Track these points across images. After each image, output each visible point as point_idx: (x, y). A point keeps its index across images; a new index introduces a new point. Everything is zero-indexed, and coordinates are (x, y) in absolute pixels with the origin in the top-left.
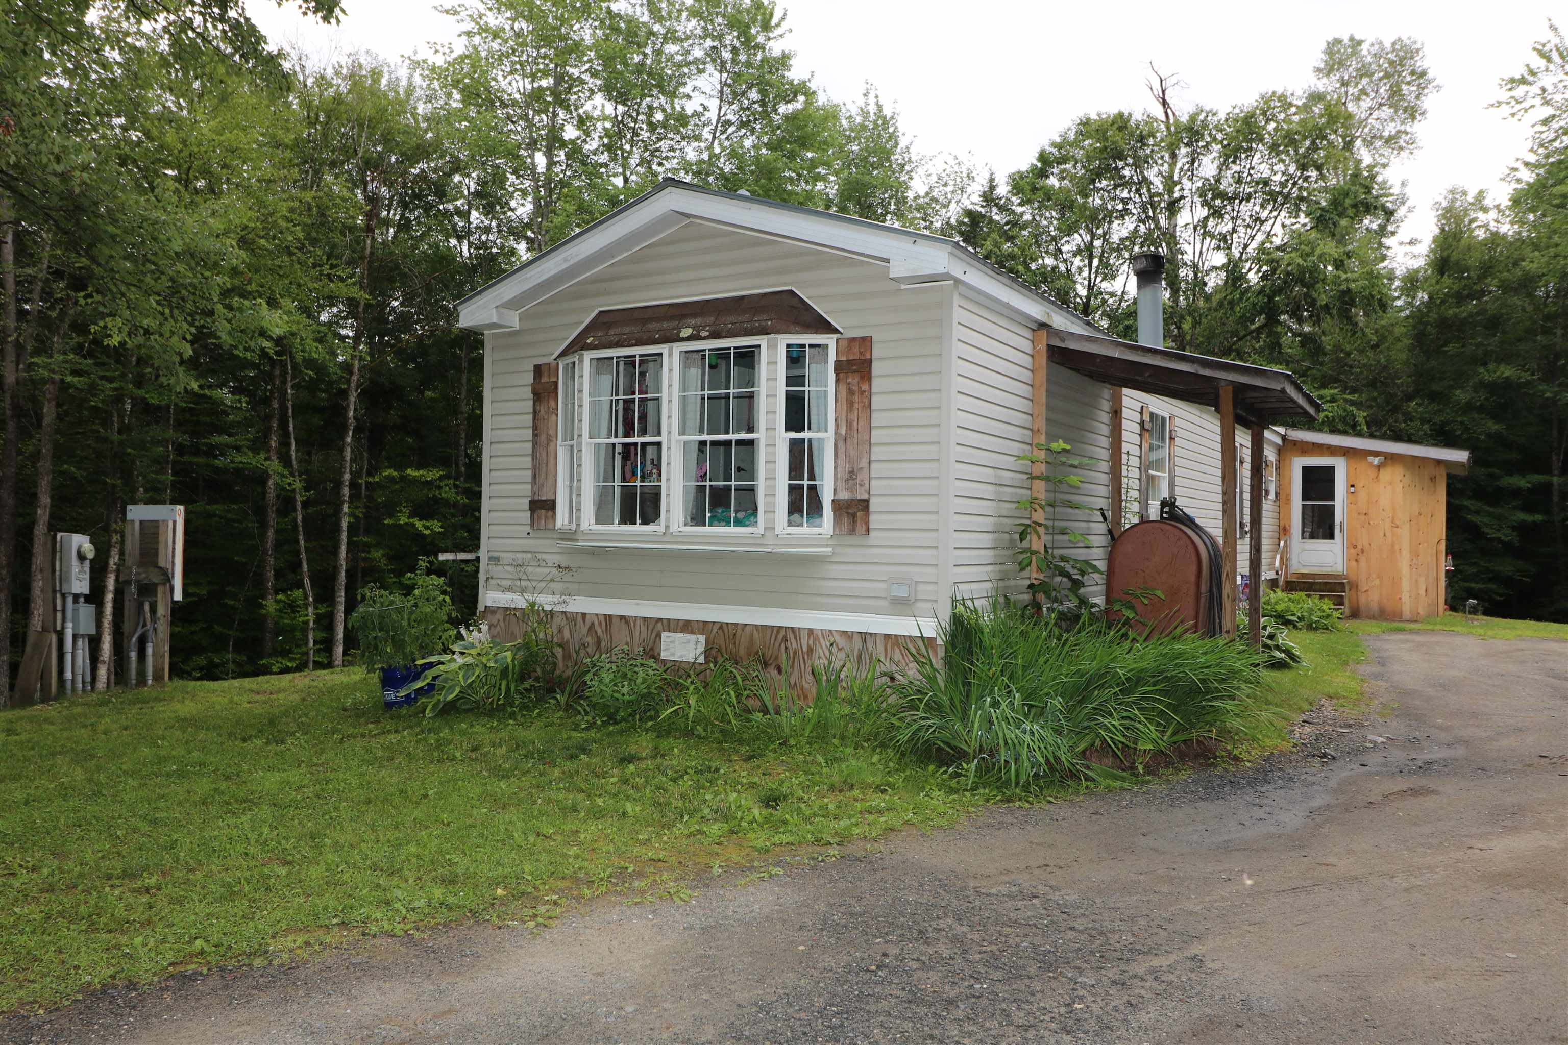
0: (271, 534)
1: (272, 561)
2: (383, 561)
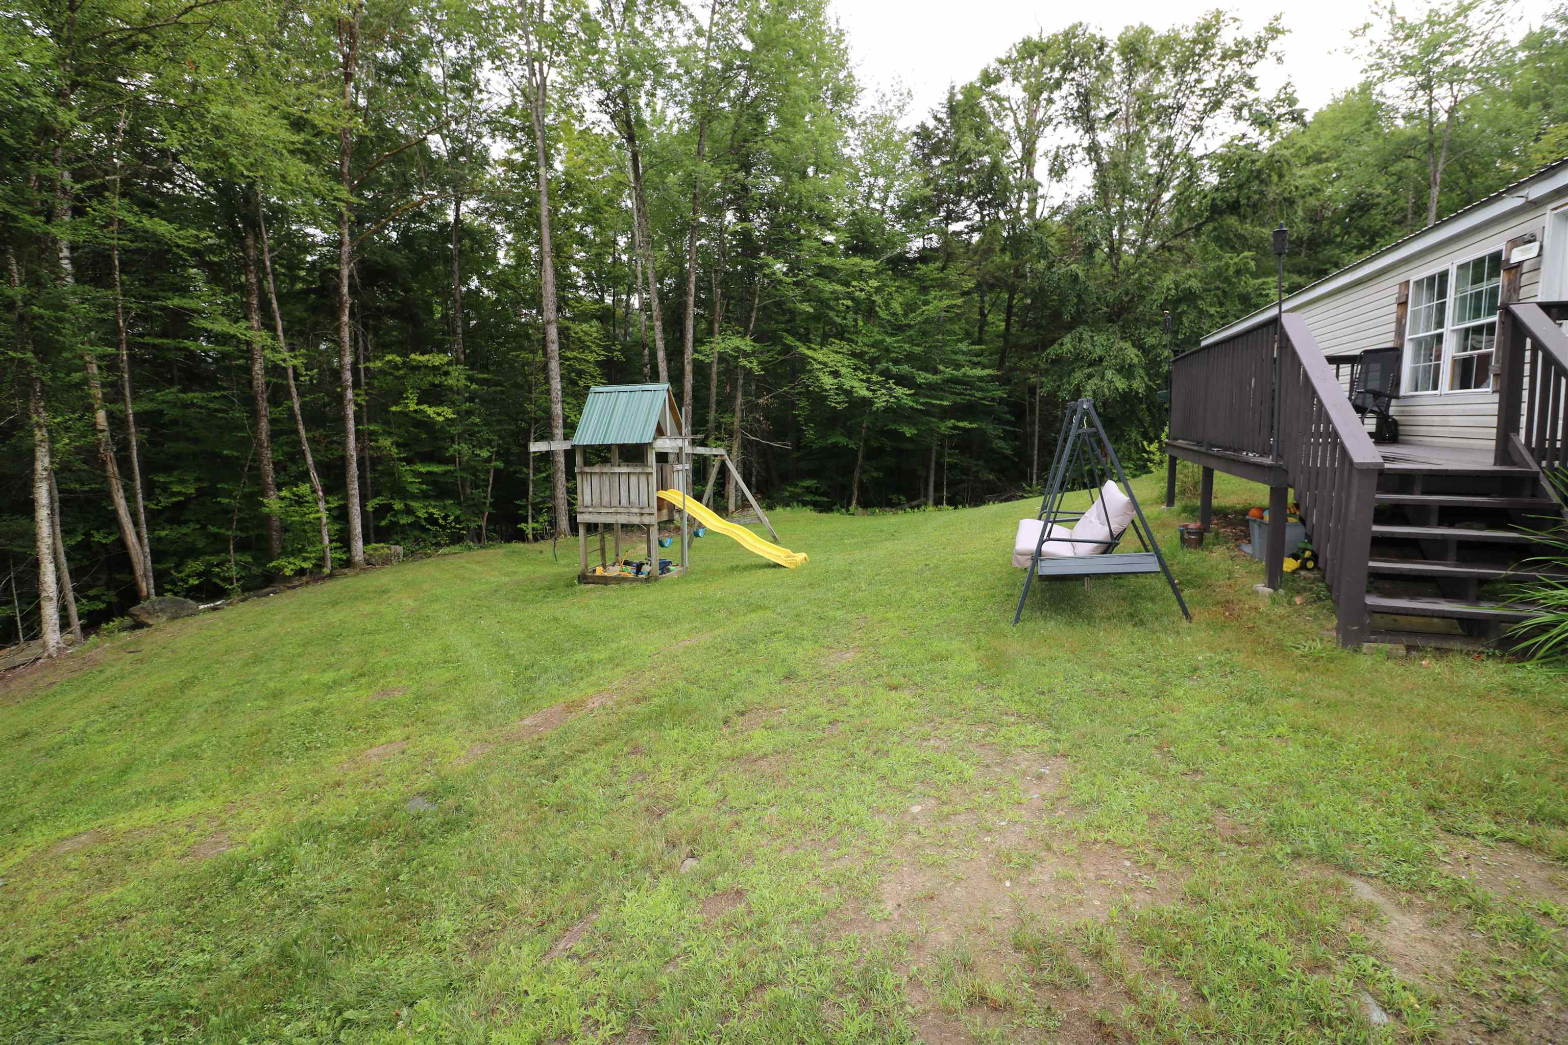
0: (264, 425)
1: (269, 454)
2: (394, 450)
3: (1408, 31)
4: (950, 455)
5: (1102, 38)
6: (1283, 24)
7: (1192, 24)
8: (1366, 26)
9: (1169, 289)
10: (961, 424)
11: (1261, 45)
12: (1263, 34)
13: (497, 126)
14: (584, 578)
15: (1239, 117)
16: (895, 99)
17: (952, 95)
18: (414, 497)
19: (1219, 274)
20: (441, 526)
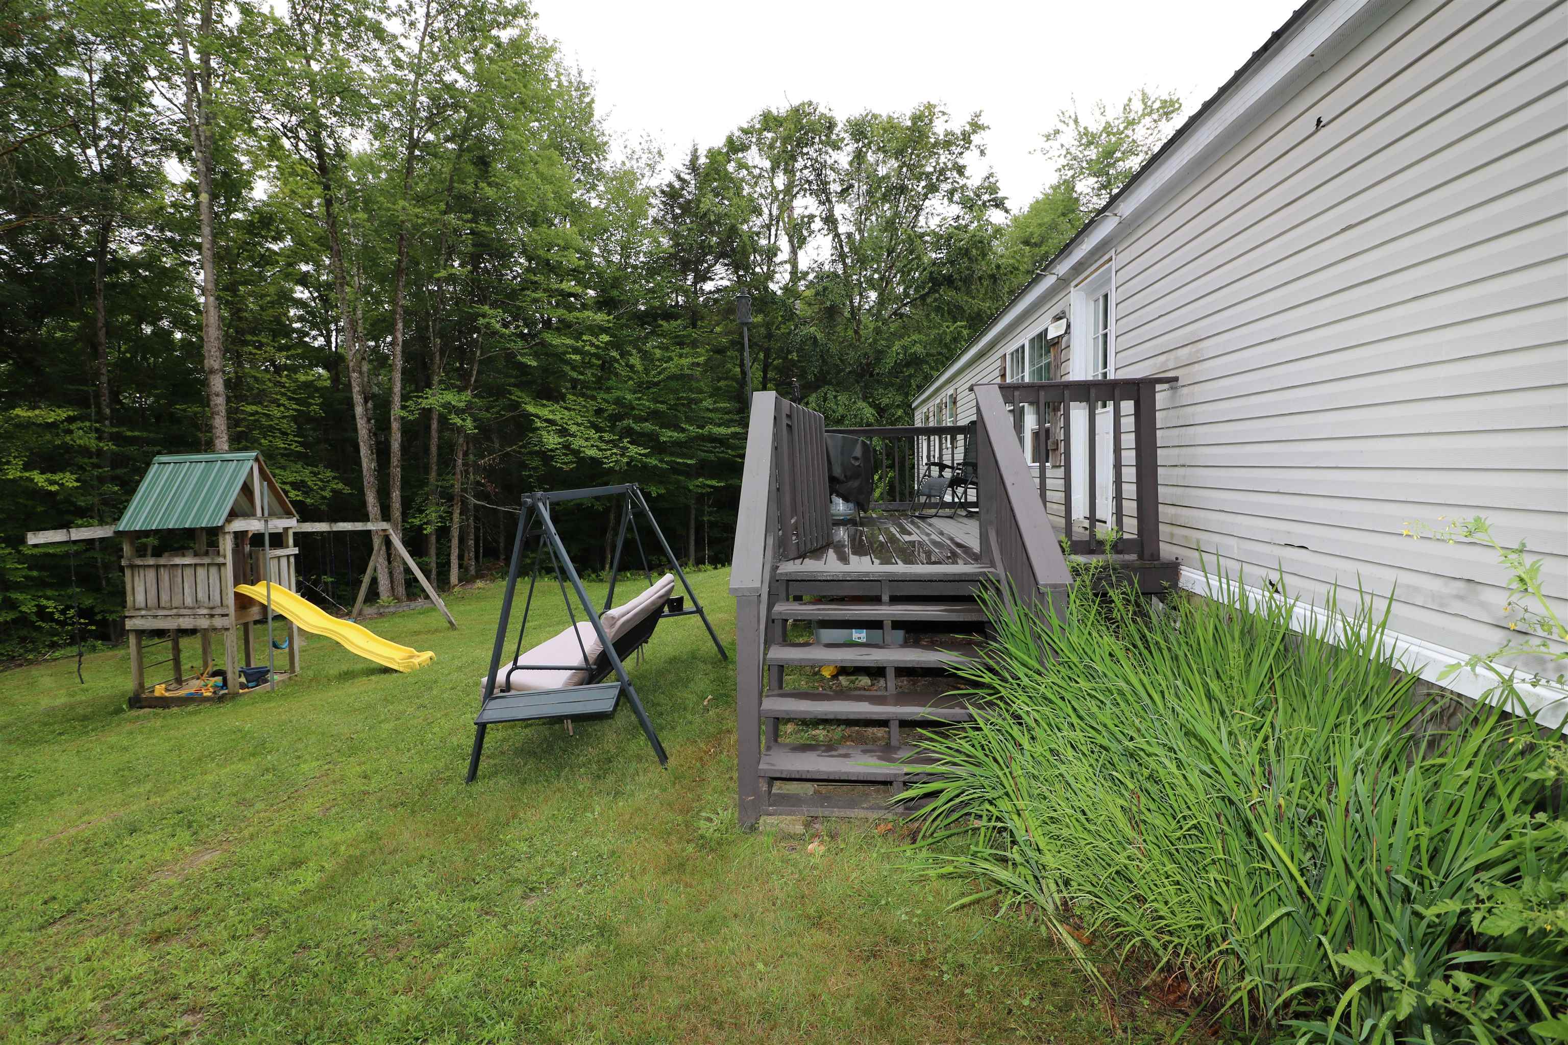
3: (1088, 139)
4: (710, 514)
5: (831, 118)
6: (982, 121)
7: (909, 114)
8: (1057, 132)
9: (898, 354)
10: (709, 482)
11: (966, 138)
12: (968, 128)
13: (169, 146)
14: (138, 701)
15: (951, 200)
16: (645, 157)
17: (695, 157)
18: (18, 587)
19: (940, 340)
20: (58, 622)
